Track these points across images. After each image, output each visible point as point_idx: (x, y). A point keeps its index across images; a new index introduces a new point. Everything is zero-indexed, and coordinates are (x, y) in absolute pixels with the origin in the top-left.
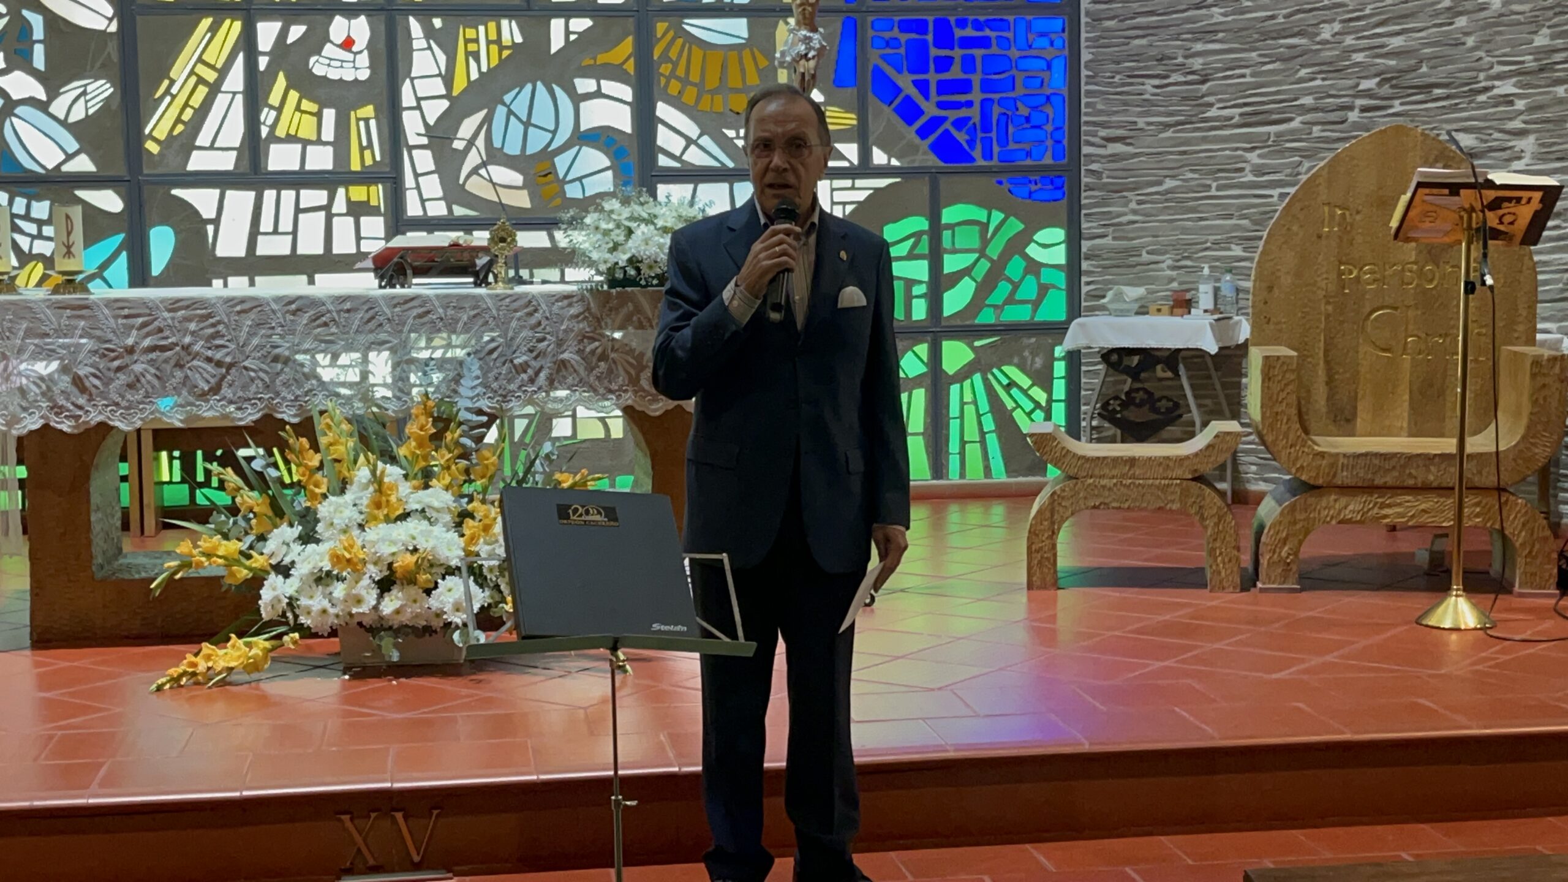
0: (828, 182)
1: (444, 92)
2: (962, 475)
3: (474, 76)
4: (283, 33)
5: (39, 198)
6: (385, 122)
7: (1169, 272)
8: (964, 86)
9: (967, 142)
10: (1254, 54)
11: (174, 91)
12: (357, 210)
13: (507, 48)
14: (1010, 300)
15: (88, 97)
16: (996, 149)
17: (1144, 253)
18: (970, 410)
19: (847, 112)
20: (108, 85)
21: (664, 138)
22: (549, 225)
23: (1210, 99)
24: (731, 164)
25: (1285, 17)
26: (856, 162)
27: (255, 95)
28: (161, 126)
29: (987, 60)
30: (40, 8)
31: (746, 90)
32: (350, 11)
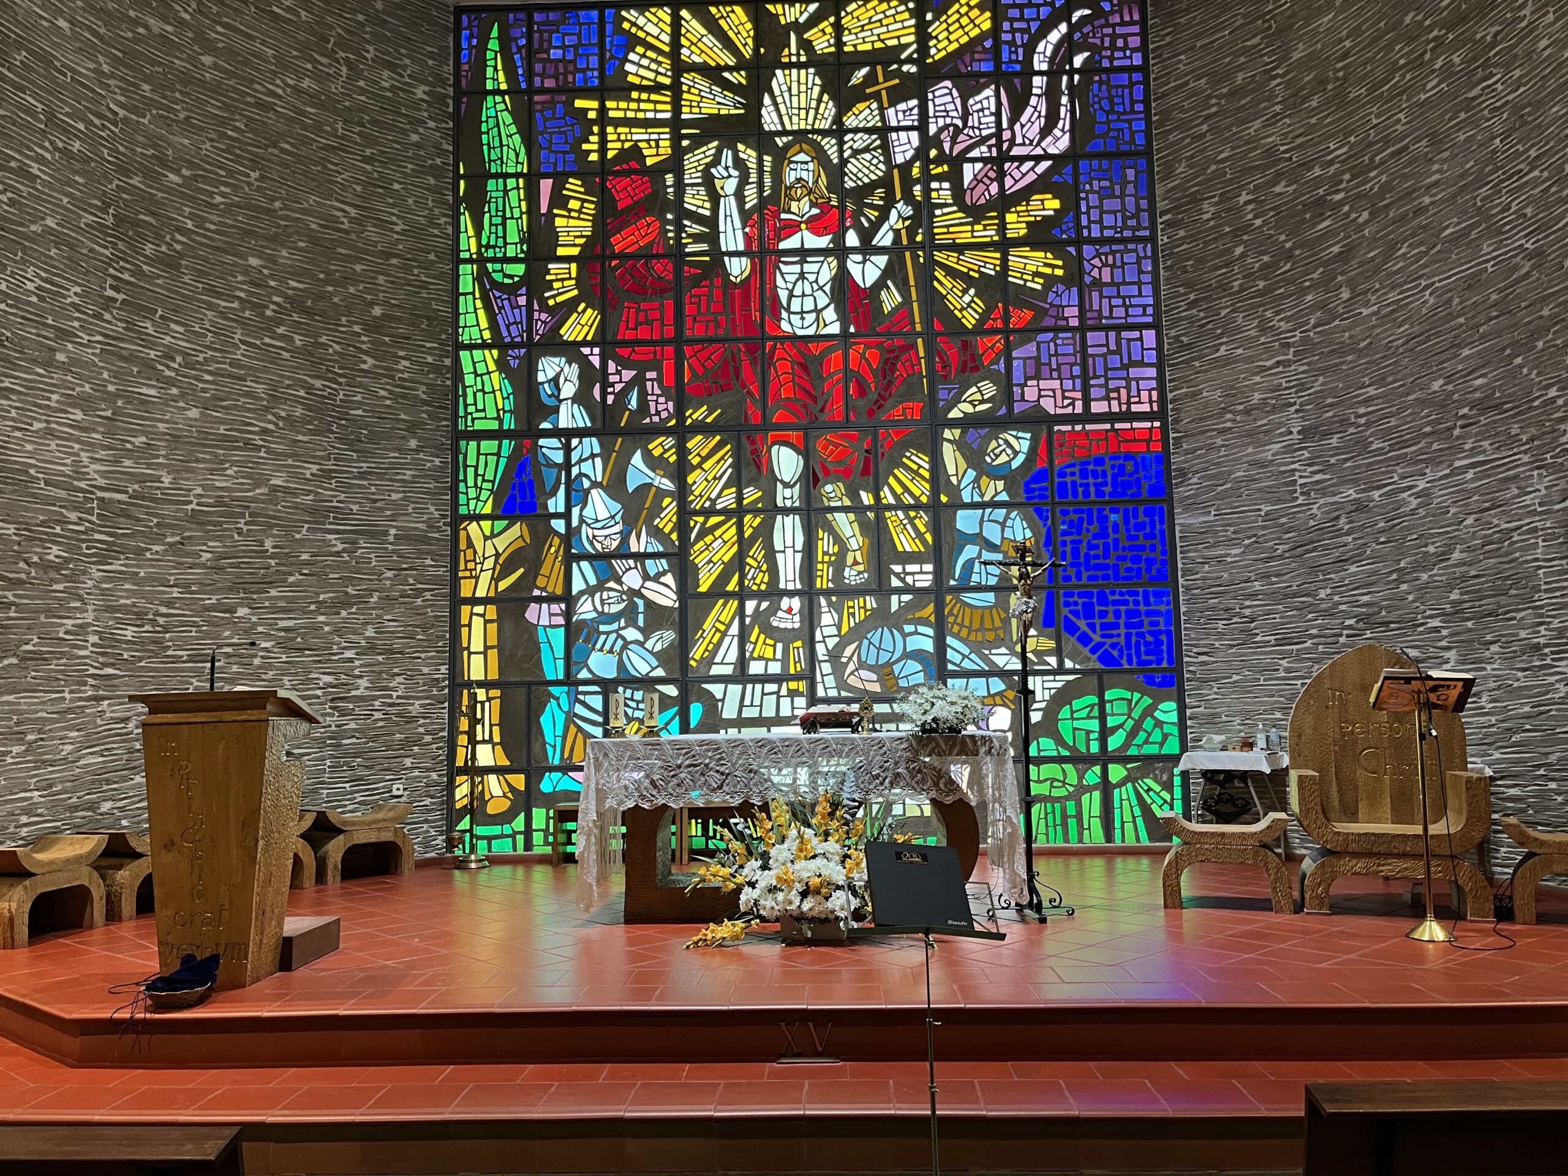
0: (1041, 677)
1: (837, 633)
2: (1123, 841)
3: (852, 624)
4: (758, 606)
5: (638, 689)
6: (807, 649)
7: (1238, 727)
8: (1116, 626)
9: (1118, 655)
10: (1280, 607)
11: (705, 635)
12: (792, 694)
13: (869, 610)
14: (1146, 742)
15: (663, 640)
16: (1135, 659)
17: (1223, 716)
18: (1125, 803)
19: (1050, 640)
20: (673, 634)
21: (951, 655)
22: (890, 701)
23: (1257, 631)
24: (987, 669)
26: (1056, 667)
27: (743, 638)
28: (697, 653)
29: (1127, 612)
30: (643, 597)
31: (995, 629)
32: (791, 594)
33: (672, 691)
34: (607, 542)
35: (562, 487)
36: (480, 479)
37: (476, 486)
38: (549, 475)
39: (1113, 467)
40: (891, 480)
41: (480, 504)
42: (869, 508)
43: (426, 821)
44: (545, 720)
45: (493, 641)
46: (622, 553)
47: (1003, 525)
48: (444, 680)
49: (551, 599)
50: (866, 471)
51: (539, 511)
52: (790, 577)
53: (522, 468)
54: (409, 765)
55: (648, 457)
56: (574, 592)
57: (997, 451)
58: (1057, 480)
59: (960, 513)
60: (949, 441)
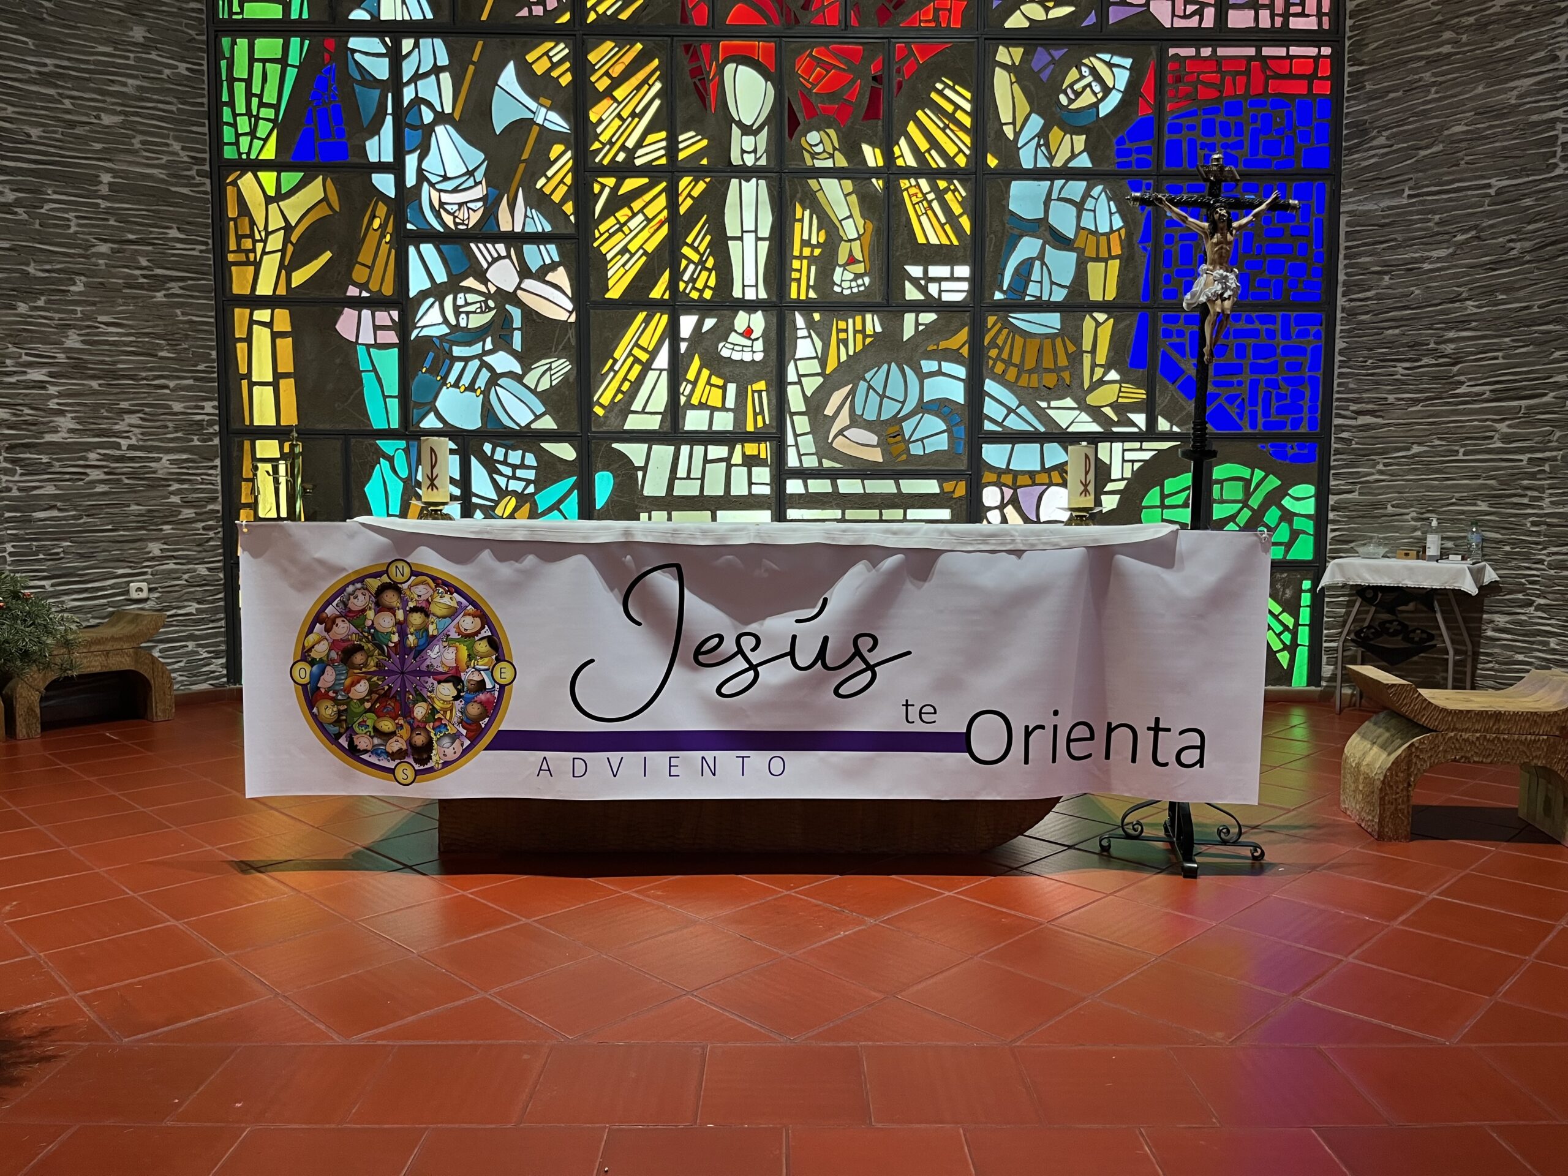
0: (1121, 444)
1: (819, 371)
3: (843, 358)
4: (700, 324)
5: (514, 450)
6: (773, 394)
7: (1413, 523)
8: (1237, 369)
9: (1238, 414)
10: (1507, 340)
11: (616, 368)
12: (750, 462)
13: (870, 336)
15: (552, 372)
16: (1260, 420)
17: (1389, 506)
19: (1138, 388)
20: (568, 363)
21: (990, 408)
22: (897, 475)
23: (1462, 378)
24: (1042, 429)
25: (1539, 307)
26: (1144, 428)
27: (676, 373)
28: (606, 394)
29: (1256, 347)
30: (519, 304)
31: (1057, 370)
32: (751, 307)
33: (566, 451)
34: (463, 214)
35: (389, 120)
36: (255, 101)
37: (249, 112)
38: (369, 98)
39: (1254, 119)
40: (912, 128)
41: (257, 144)
42: (876, 172)
43: (191, 637)
44: (373, 490)
45: (287, 365)
46: (487, 232)
47: (1080, 206)
48: (211, 423)
49: (376, 303)
50: (872, 112)
51: (352, 159)
52: (750, 280)
53: (322, 84)
54: (157, 553)
55: (526, 75)
56: (412, 294)
57: (1078, 87)
58: (1167, 137)
59: (1017, 187)
60: (1004, 66)
